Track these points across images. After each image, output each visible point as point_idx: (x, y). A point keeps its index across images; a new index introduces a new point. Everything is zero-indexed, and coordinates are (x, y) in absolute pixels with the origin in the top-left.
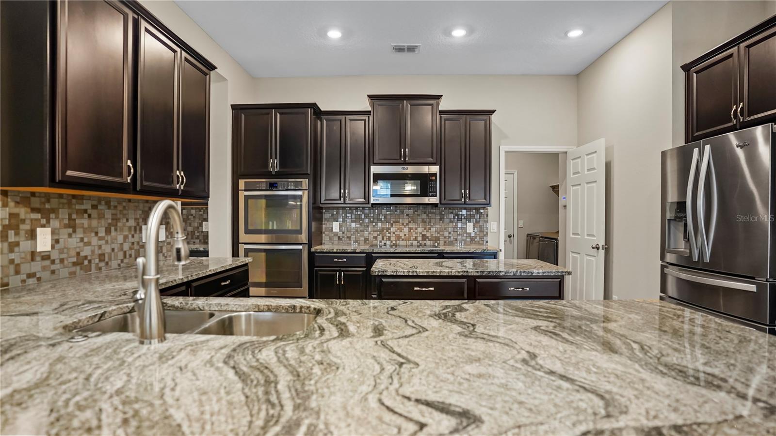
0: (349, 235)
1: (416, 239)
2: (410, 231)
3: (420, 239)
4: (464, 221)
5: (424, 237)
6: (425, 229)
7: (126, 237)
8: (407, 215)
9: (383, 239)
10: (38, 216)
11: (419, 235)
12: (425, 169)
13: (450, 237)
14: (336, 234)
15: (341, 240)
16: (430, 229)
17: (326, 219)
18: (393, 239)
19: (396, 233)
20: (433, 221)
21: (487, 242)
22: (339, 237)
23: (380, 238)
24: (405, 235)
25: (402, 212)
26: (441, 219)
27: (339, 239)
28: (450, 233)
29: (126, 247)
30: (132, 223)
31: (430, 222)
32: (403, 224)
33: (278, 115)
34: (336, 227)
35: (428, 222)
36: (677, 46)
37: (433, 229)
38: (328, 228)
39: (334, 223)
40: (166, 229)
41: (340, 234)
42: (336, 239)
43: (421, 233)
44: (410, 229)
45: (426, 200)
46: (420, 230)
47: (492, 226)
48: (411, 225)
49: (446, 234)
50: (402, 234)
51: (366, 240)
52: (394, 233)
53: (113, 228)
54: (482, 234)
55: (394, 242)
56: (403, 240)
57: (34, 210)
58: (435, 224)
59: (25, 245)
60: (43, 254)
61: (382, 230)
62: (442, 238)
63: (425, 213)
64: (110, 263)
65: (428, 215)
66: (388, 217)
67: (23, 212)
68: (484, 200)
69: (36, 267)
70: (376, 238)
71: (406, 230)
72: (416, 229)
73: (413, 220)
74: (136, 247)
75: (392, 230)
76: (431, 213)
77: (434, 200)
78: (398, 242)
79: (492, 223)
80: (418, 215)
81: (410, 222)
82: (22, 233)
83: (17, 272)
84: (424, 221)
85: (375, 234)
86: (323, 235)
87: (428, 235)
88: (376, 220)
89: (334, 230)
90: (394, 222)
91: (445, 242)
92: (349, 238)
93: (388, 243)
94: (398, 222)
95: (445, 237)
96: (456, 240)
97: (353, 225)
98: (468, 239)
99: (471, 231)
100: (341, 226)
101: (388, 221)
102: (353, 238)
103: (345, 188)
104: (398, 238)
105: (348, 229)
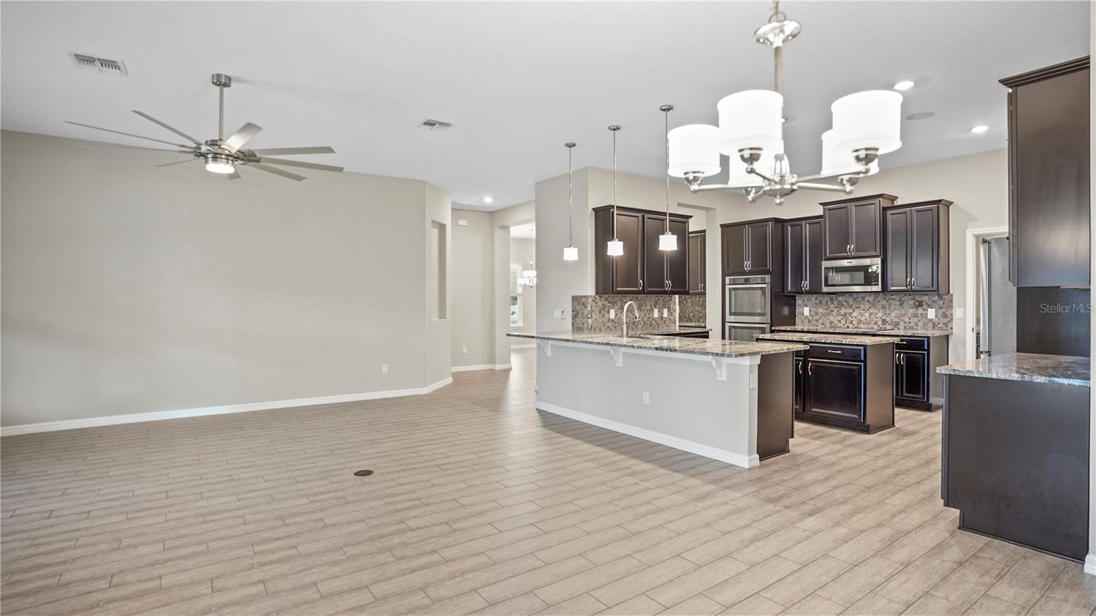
0: (817, 317)
1: (876, 323)
2: (870, 316)
3: (880, 323)
4: (925, 307)
5: (884, 322)
6: (885, 314)
7: (645, 314)
8: (868, 301)
9: (846, 323)
10: (610, 304)
11: (879, 320)
12: (867, 262)
13: (910, 323)
14: (806, 317)
15: (811, 322)
16: (889, 314)
17: (799, 305)
18: (855, 322)
20: (893, 307)
21: (952, 328)
23: (843, 322)
24: (866, 319)
25: (864, 299)
26: (900, 305)
27: (809, 321)
28: (910, 318)
29: (645, 319)
30: (648, 307)
31: (890, 308)
32: (864, 310)
33: (750, 230)
34: (806, 311)
35: (887, 308)
37: (893, 314)
38: (801, 312)
39: (805, 308)
40: (668, 311)
41: (810, 318)
42: (806, 321)
43: (881, 318)
44: (871, 314)
45: (869, 288)
46: (880, 315)
47: (957, 313)
48: (871, 311)
49: (907, 319)
50: (863, 319)
51: (831, 323)
52: (856, 317)
53: (639, 310)
54: (945, 320)
55: (856, 325)
56: (864, 324)
57: (609, 302)
58: (894, 310)
59: (607, 315)
60: (612, 319)
61: (846, 314)
62: (902, 323)
63: (885, 299)
65: (887, 301)
66: (851, 303)
67: (606, 303)
69: (610, 324)
70: (839, 321)
71: (867, 315)
72: (877, 314)
73: (873, 305)
74: (650, 319)
75: (855, 314)
76: (891, 299)
77: (875, 288)
78: (860, 325)
79: (958, 309)
80: (879, 301)
81: (870, 308)
82: (606, 311)
83: (604, 326)
84: (884, 307)
85: (839, 318)
86: (797, 318)
87: (888, 319)
88: (840, 305)
89: (805, 314)
90: (856, 308)
91: (905, 327)
92: (817, 321)
93: (851, 326)
94: (860, 307)
95: (905, 323)
96: (917, 325)
97: (820, 310)
98: (931, 325)
99: (934, 317)
100: (810, 311)
101: (851, 307)
102: (820, 321)
103: (806, 280)
104: (860, 322)
105: (817, 314)
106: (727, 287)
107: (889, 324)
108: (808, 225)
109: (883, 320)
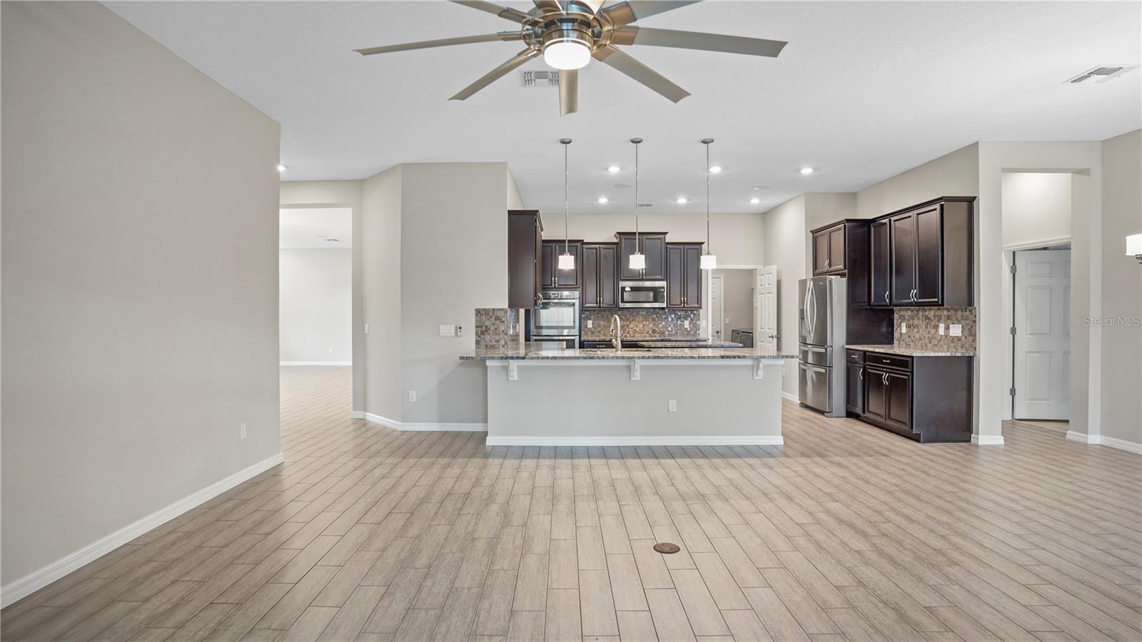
0: (599, 329)
1: (648, 333)
3: (651, 332)
4: (682, 319)
5: (654, 331)
6: (655, 325)
8: (642, 315)
11: (650, 329)
12: (657, 284)
13: (672, 331)
14: (590, 329)
16: (658, 325)
17: (583, 319)
18: (631, 332)
19: (633, 328)
20: (660, 319)
21: (699, 334)
22: (592, 331)
25: (638, 314)
26: (666, 319)
27: (592, 333)
28: (672, 328)
31: (658, 320)
32: (638, 322)
33: (558, 248)
34: (590, 324)
35: (656, 320)
36: (808, 219)
37: (660, 325)
38: (584, 325)
39: (589, 321)
41: (593, 329)
42: (590, 333)
44: (644, 325)
45: (656, 305)
46: (651, 326)
47: (702, 323)
48: (644, 323)
50: (638, 329)
54: (695, 328)
58: (661, 321)
62: (666, 332)
63: (655, 314)
65: (657, 316)
66: (628, 317)
71: (641, 326)
72: (648, 325)
73: (646, 319)
75: (631, 326)
76: (660, 314)
77: (664, 305)
79: (703, 321)
80: (650, 315)
84: (654, 320)
87: (657, 329)
89: (588, 327)
91: (669, 334)
92: (599, 332)
93: (628, 335)
94: (635, 320)
95: (669, 331)
96: (677, 333)
97: (602, 323)
98: (686, 332)
99: (687, 327)
100: (593, 323)
101: (628, 320)
102: (602, 332)
103: (601, 297)
104: (635, 332)
105: (599, 326)
107: (658, 333)
109: (653, 330)
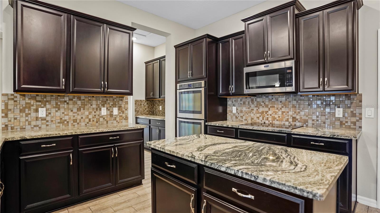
0: (242, 115)
1: (287, 120)
2: (283, 114)
3: (291, 120)
4: (332, 106)
5: (294, 119)
6: (295, 113)
7: (90, 113)
8: (281, 102)
9: (263, 119)
10: (40, 103)
11: (290, 117)
12: (283, 65)
13: (318, 120)
14: (234, 114)
15: (237, 118)
16: (299, 113)
17: (229, 105)
18: (270, 119)
19: (272, 115)
20: (302, 106)
21: (360, 127)
22: (236, 116)
23: (261, 118)
24: (279, 117)
25: (277, 100)
26: (309, 105)
28: (317, 117)
29: (90, 117)
30: (94, 106)
31: (299, 107)
32: (277, 109)
34: (234, 109)
35: (297, 107)
37: (302, 113)
38: (230, 110)
39: (233, 107)
41: (237, 115)
42: (234, 117)
43: (291, 116)
44: (283, 112)
45: (283, 89)
46: (291, 113)
48: (283, 110)
49: (314, 117)
50: (276, 116)
51: (252, 119)
52: (271, 115)
53: (82, 109)
54: (354, 119)
55: (271, 122)
56: (277, 120)
57: (37, 101)
58: (303, 109)
59: (33, 115)
60: (42, 118)
61: (263, 112)
62: (310, 122)
63: (295, 100)
64: (80, 123)
65: (297, 102)
66: (267, 103)
67: (32, 102)
68: (346, 87)
69: (39, 123)
70: (258, 118)
71: (280, 113)
72: (288, 112)
73: (285, 105)
74: (97, 117)
75: (270, 112)
76: (300, 100)
77: (291, 89)
78: (274, 122)
79: (367, 109)
80: (290, 102)
81: (282, 107)
82: (32, 110)
83: (29, 124)
84: (294, 106)
85: (258, 115)
86: (228, 115)
87: (298, 117)
88: (258, 105)
89: (233, 112)
90: (271, 107)
91: (313, 124)
92: (242, 117)
95: (313, 120)
96: (324, 123)
97: (244, 109)
98: (338, 123)
99: (341, 116)
100: (237, 109)
101: (267, 106)
102: (244, 118)
103: (232, 85)
104: (274, 119)
105: (241, 112)
106: (178, 91)
107: (299, 122)
108: (233, 40)
109: (294, 118)
